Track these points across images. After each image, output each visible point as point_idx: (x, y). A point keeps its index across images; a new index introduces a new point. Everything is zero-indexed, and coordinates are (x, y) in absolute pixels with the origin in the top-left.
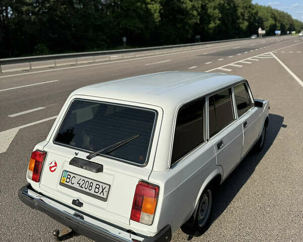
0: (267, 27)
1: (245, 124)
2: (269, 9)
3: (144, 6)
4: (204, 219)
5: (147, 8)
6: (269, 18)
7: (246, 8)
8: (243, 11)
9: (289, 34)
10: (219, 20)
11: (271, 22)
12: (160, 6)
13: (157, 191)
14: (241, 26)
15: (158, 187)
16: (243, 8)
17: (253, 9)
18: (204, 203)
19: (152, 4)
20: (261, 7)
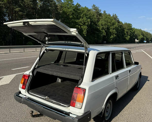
0: (139, 39)
1: (130, 71)
2: (140, 31)
3: (79, 27)
4: (108, 116)
5: (81, 28)
6: (140, 35)
7: (129, 29)
8: (127, 31)
9: (151, 43)
10: (116, 35)
11: (141, 36)
12: (87, 27)
13: (85, 91)
14: (126, 38)
15: (85, 89)
16: (128, 29)
17: (132, 30)
18: (108, 108)
19: (84, 26)
20: (136, 29)
